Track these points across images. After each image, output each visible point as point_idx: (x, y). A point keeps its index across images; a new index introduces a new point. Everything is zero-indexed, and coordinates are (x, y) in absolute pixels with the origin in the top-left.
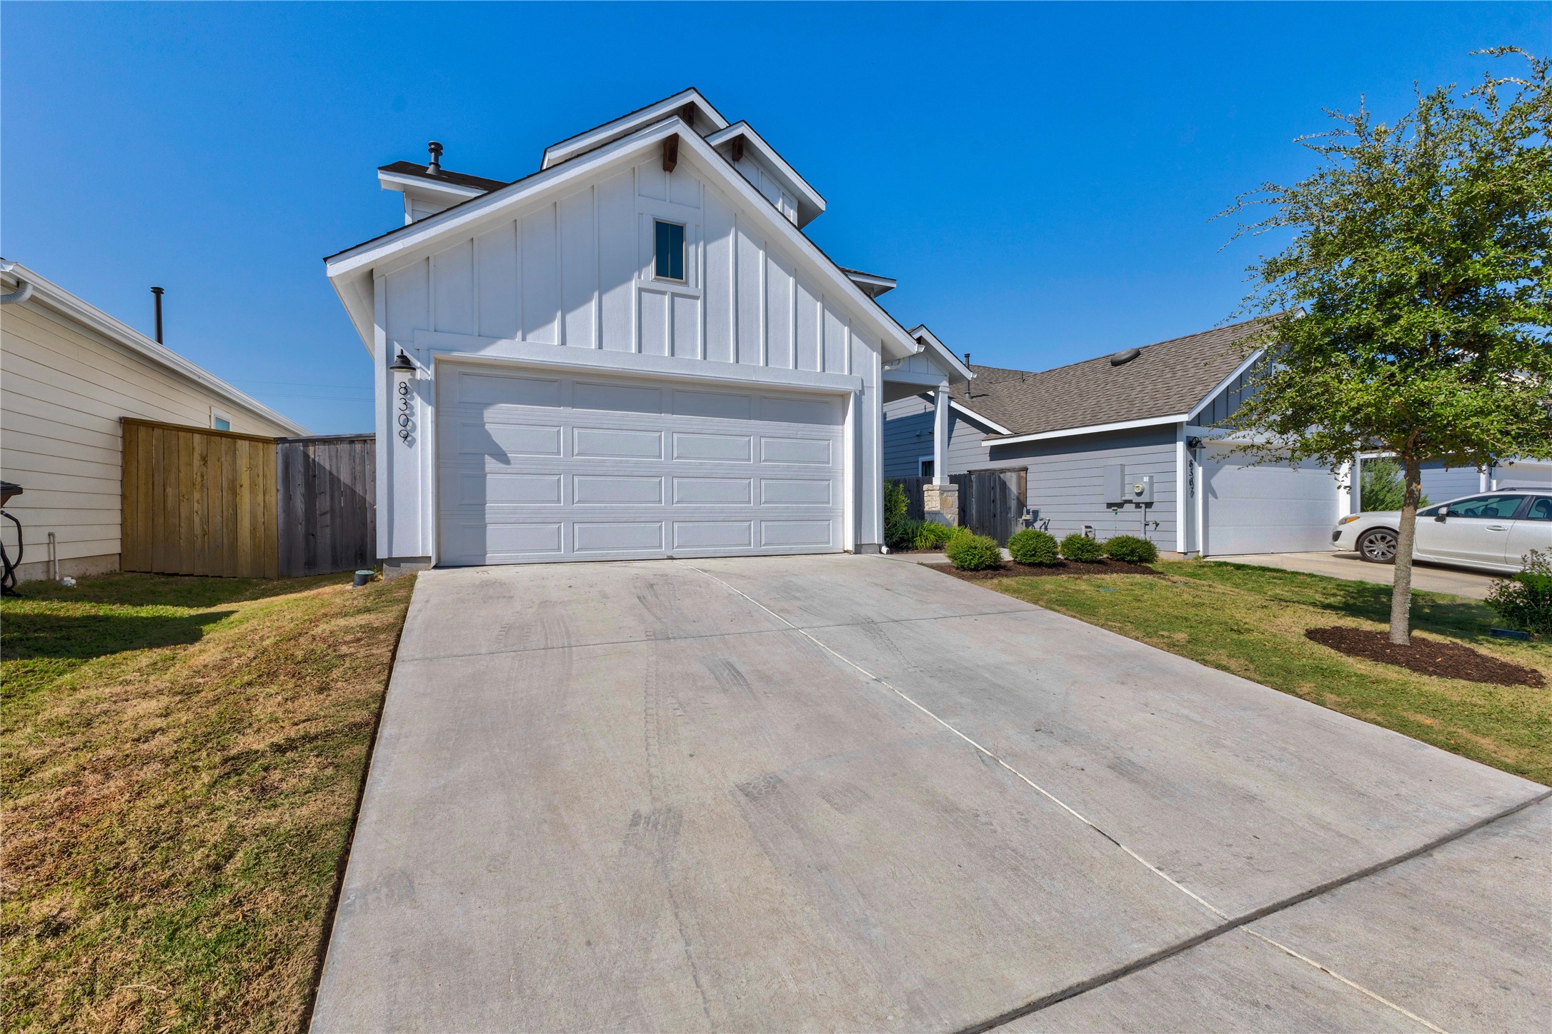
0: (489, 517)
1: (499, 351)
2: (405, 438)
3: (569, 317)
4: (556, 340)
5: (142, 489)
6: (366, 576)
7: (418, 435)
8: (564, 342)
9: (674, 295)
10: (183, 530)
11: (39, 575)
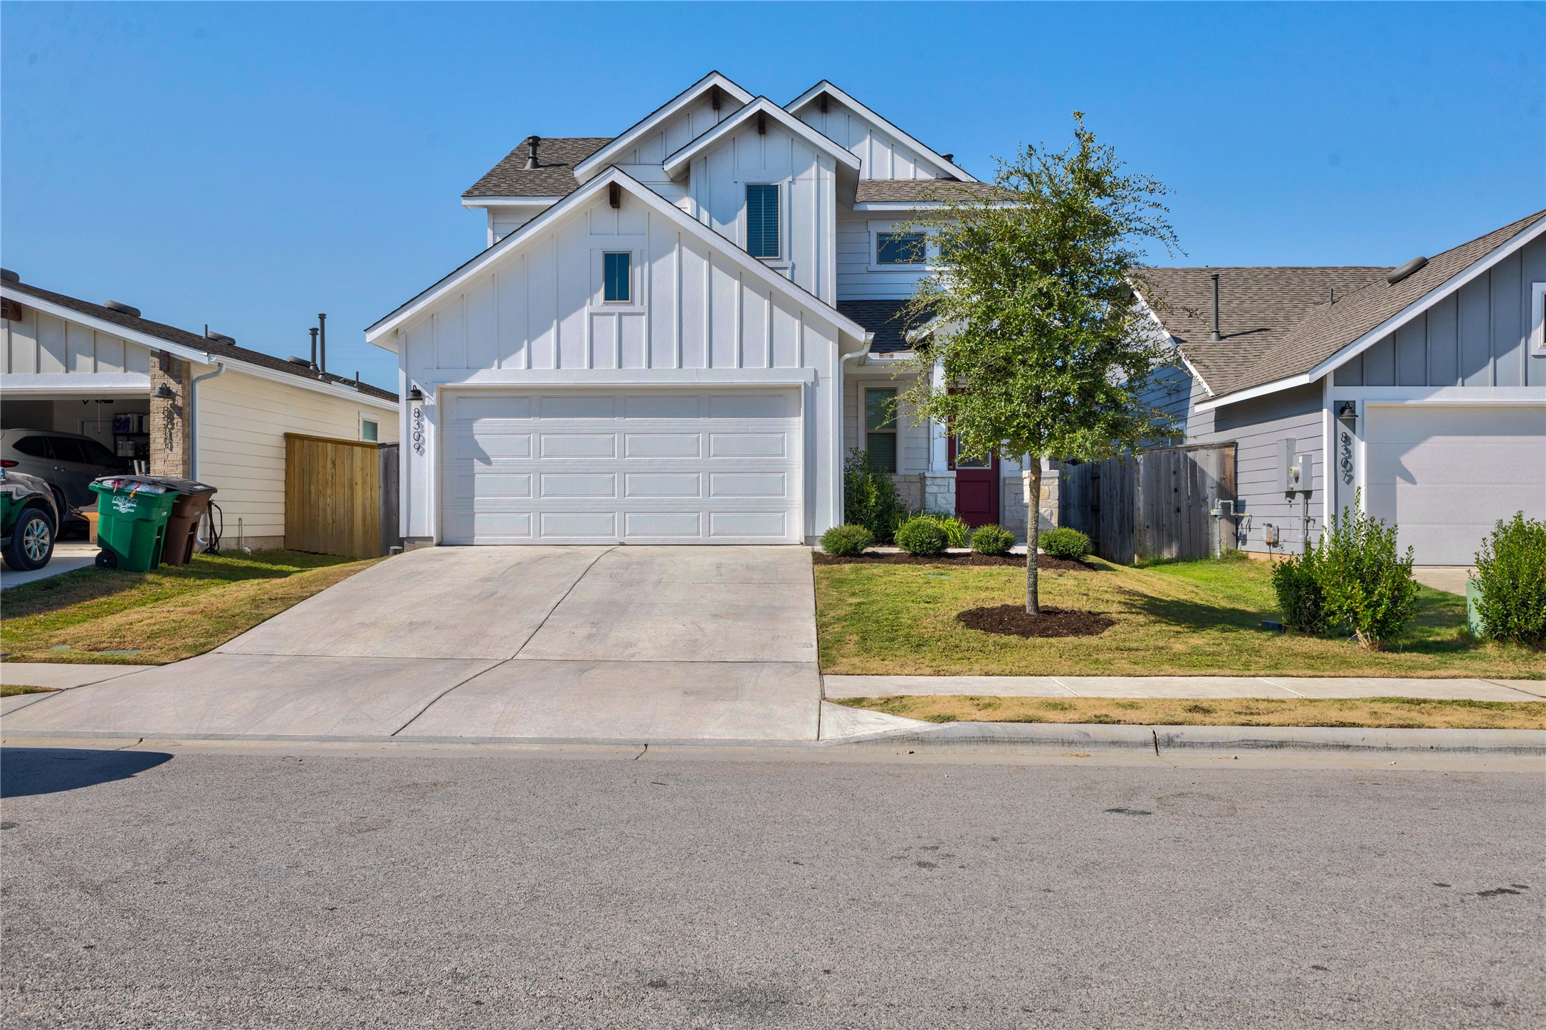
0: (476, 508)
1: (480, 379)
2: (418, 449)
3: (534, 344)
4: (523, 366)
5: (296, 488)
6: (396, 550)
7: (426, 447)
8: (529, 367)
9: (621, 315)
10: (320, 519)
11: (233, 546)
